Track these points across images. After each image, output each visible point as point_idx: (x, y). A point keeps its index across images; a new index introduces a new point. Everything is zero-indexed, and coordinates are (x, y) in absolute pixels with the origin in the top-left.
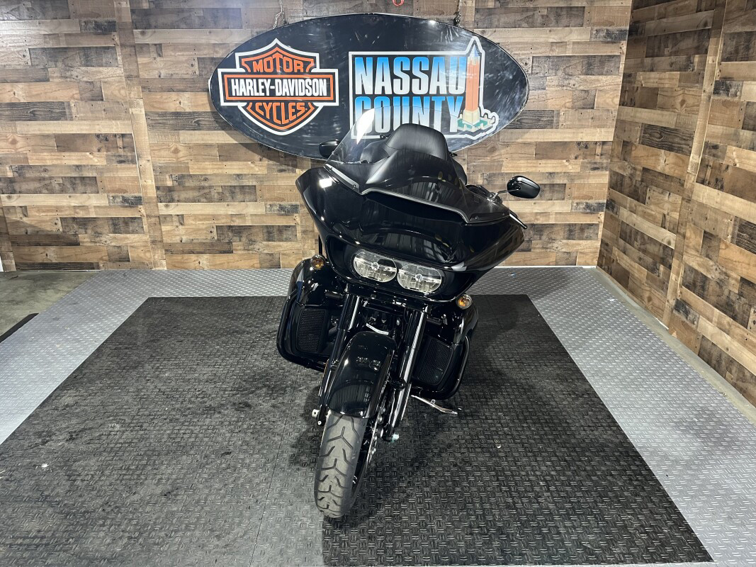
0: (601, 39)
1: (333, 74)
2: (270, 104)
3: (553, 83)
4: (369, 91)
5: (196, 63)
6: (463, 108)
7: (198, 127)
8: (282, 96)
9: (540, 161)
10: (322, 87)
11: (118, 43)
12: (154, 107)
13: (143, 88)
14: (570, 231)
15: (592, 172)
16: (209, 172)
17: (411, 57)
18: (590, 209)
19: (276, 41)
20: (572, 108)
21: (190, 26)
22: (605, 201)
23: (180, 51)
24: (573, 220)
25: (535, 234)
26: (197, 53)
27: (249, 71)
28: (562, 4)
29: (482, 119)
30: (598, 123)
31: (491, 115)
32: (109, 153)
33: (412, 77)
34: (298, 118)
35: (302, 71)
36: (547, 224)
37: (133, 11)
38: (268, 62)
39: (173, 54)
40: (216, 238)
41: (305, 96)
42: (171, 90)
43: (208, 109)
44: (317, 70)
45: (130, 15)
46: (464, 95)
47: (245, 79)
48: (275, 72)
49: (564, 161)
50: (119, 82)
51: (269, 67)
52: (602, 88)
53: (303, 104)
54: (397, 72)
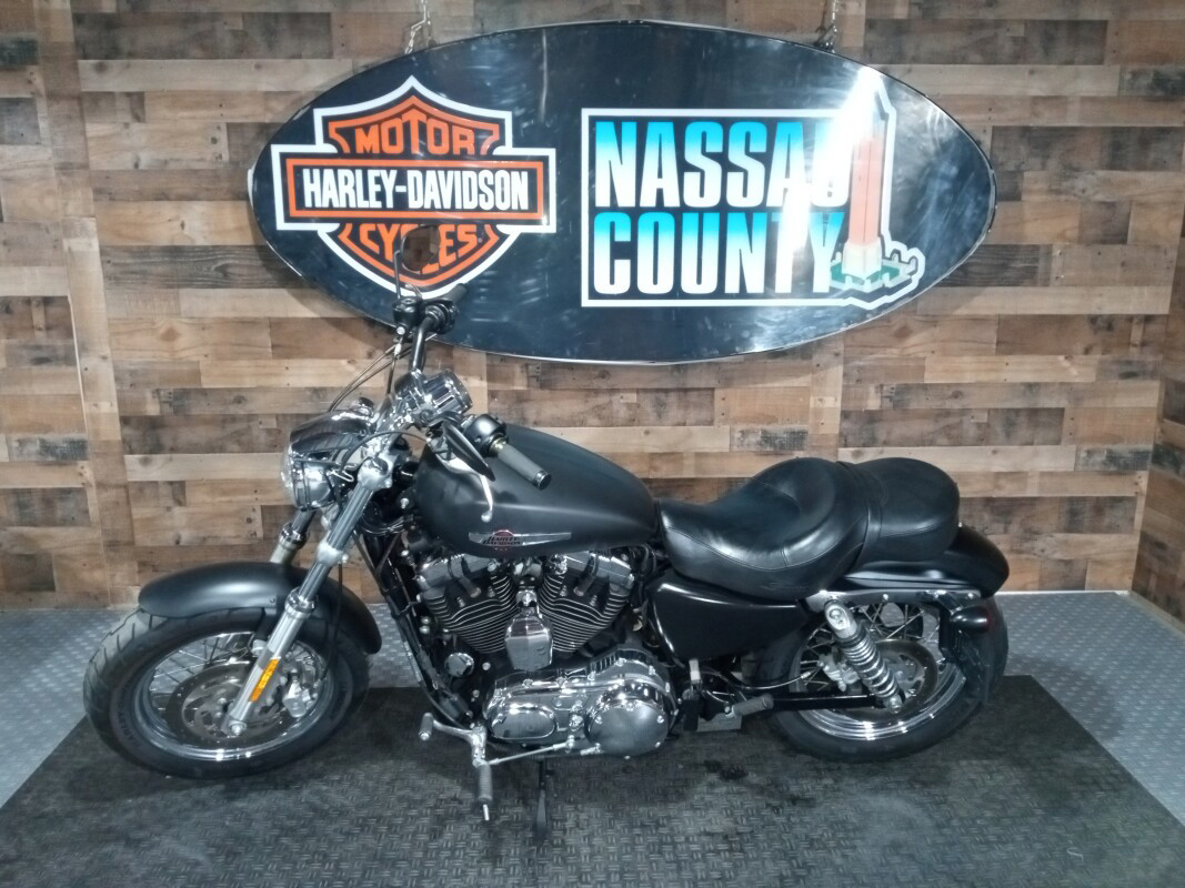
0: (1143, 93)
1: (545, 160)
2: (395, 227)
3: (1037, 187)
4: (625, 199)
5: (223, 137)
6: (843, 238)
7: (223, 279)
8: (422, 209)
9: (1007, 359)
10: (516, 189)
11: (43, 91)
12: (119, 235)
13: (98, 192)
14: (1073, 514)
15: (1123, 383)
16: (249, 383)
17: (726, 123)
18: (1119, 466)
19: (412, 82)
20: (1080, 240)
21: (212, 52)
22: (1150, 447)
23: (187, 107)
24: (1077, 489)
25: (994, 521)
26: (225, 112)
27: (346, 149)
28: (1058, 15)
29: (887, 263)
30: (1136, 276)
31: (907, 253)
32: (14, 341)
33: (727, 167)
34: (459, 261)
35: (471, 150)
36: (1022, 499)
37: (78, 19)
38: (392, 132)
39: (168, 114)
40: (260, 534)
41: (478, 209)
42: (162, 196)
43: (247, 239)
44: (508, 149)
45: (70, 26)
46: (846, 209)
47: (336, 169)
48: (407, 154)
49: (1061, 358)
50: (42, 178)
51: (393, 141)
52: (1143, 199)
53: (473, 228)
54: (693, 155)
